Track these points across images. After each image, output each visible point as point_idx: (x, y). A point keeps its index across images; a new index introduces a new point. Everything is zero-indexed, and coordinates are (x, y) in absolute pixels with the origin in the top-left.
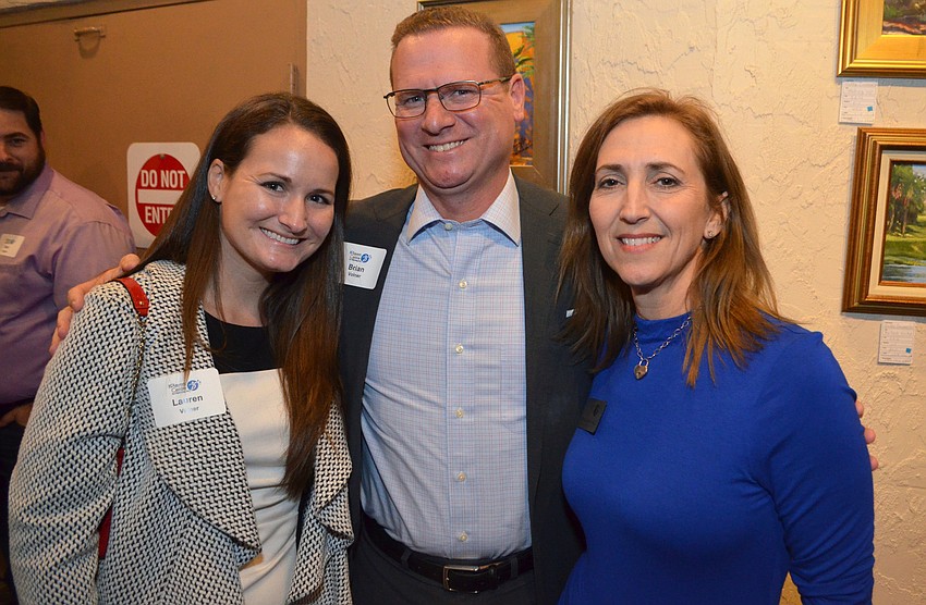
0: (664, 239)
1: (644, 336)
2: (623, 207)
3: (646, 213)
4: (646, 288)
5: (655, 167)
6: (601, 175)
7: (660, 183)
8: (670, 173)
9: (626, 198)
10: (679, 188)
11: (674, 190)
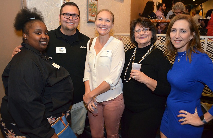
0: (182, 41)
1: (179, 55)
2: (175, 36)
3: (179, 37)
4: (179, 48)
5: (182, 29)
6: (172, 30)
7: (182, 32)
8: (184, 30)
9: (176, 34)
10: (185, 33)
11: (184, 33)
